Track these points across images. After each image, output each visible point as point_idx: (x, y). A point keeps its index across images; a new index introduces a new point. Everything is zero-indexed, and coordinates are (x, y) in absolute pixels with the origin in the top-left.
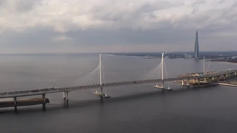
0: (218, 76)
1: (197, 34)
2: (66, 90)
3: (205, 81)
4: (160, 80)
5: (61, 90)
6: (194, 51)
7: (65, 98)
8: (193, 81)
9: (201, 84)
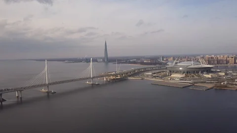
0: (127, 73)
1: (106, 44)
2: (20, 90)
3: (119, 77)
4: (90, 78)
5: (16, 90)
6: (104, 56)
7: (18, 97)
8: (112, 77)
9: (117, 79)
